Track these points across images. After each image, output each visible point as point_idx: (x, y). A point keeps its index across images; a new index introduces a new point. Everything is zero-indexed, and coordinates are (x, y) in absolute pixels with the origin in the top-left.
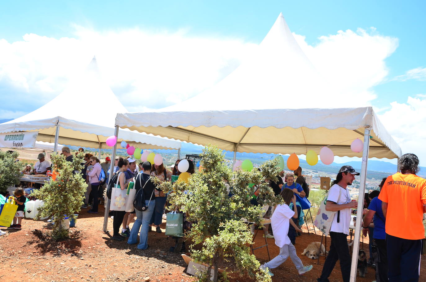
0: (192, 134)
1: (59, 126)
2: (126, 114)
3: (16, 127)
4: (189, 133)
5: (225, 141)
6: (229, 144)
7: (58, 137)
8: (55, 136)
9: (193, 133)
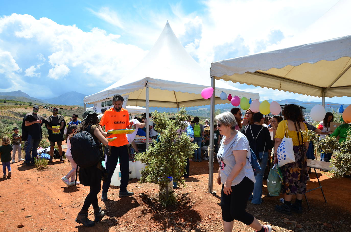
0: (283, 81)
1: (148, 87)
2: (223, 61)
3: (110, 93)
4: (281, 80)
5: (314, 87)
6: (317, 90)
7: (148, 101)
8: (145, 100)
9: (285, 80)
